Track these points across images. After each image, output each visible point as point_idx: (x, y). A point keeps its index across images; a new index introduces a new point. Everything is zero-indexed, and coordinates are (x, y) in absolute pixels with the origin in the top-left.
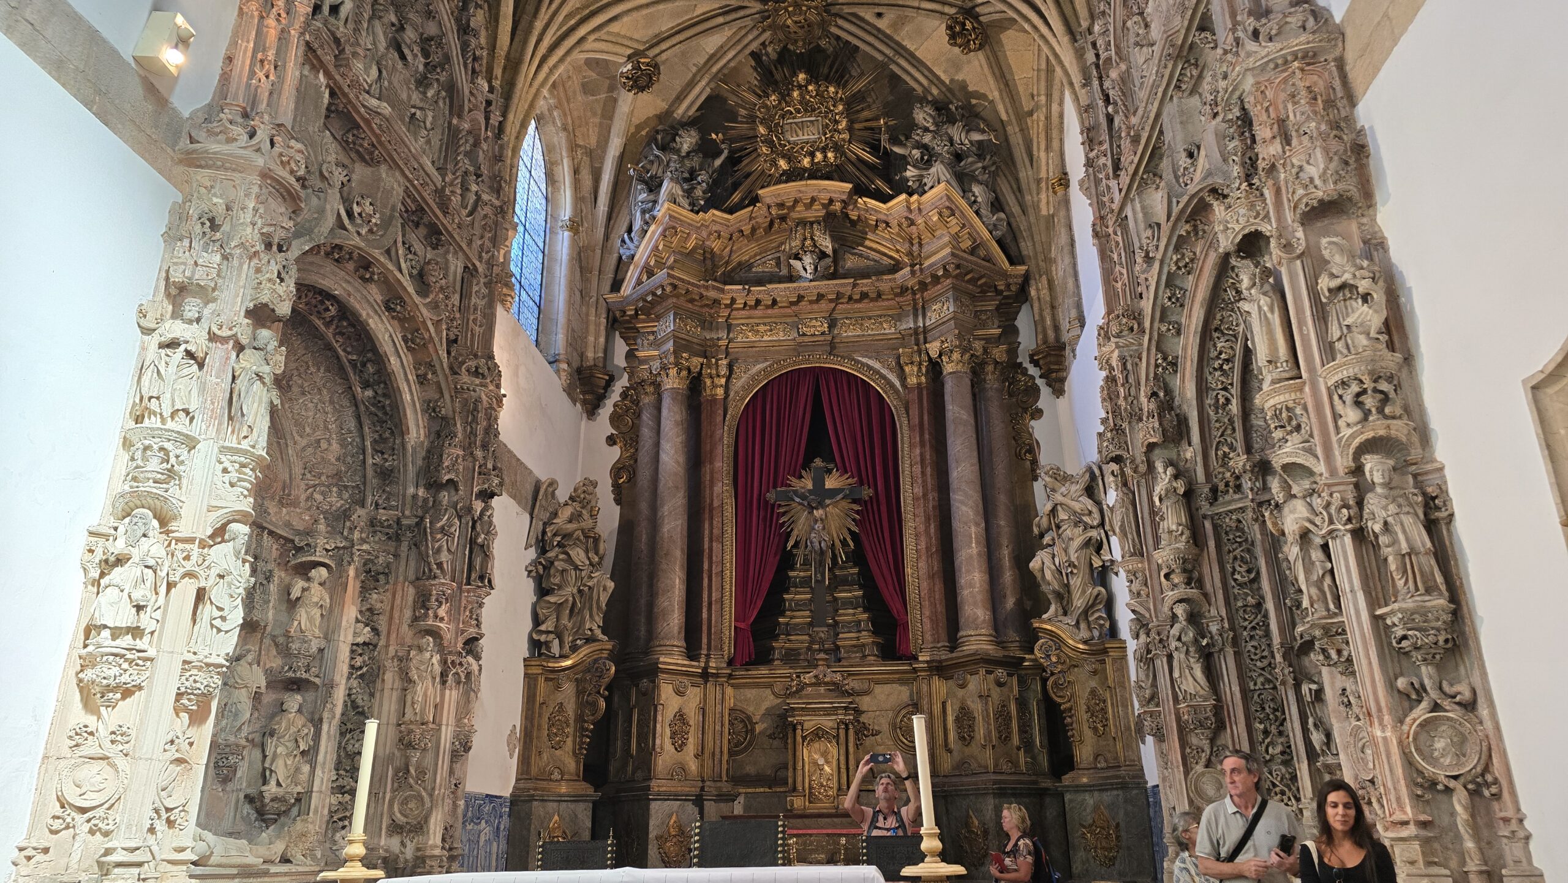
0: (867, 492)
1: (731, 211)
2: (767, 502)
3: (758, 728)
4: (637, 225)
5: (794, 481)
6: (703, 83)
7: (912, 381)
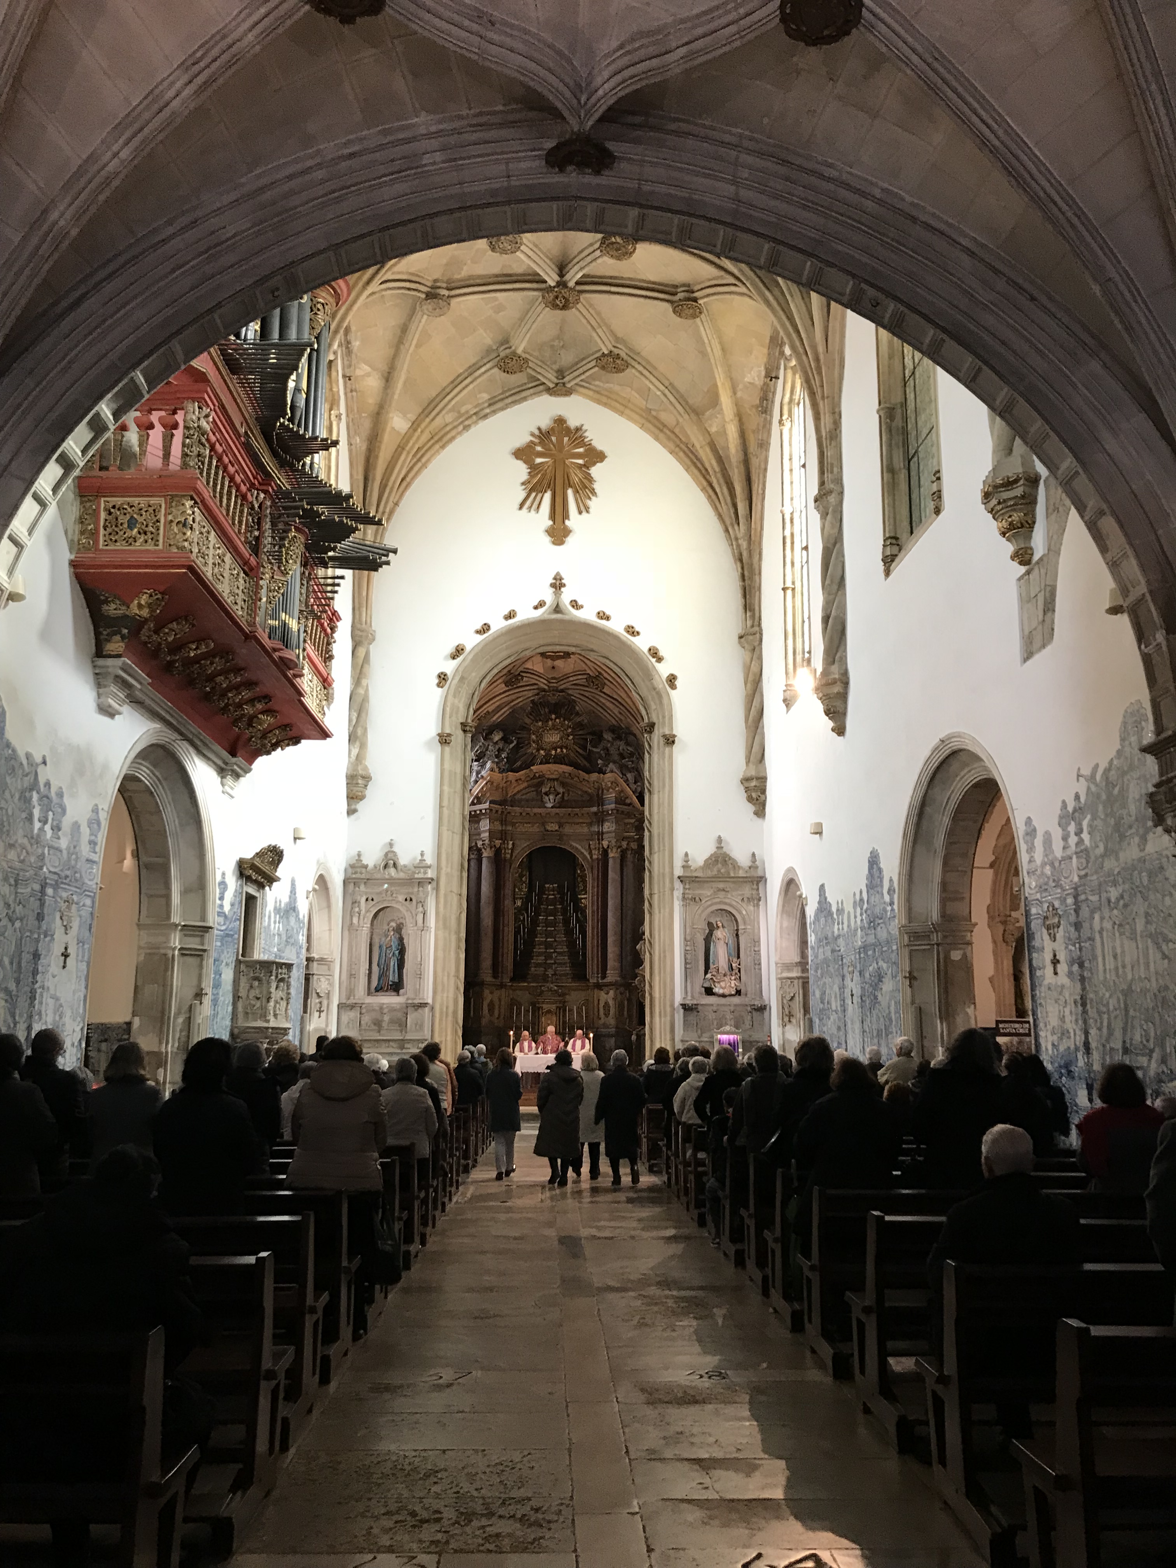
1: (516, 771)
7: (595, 857)
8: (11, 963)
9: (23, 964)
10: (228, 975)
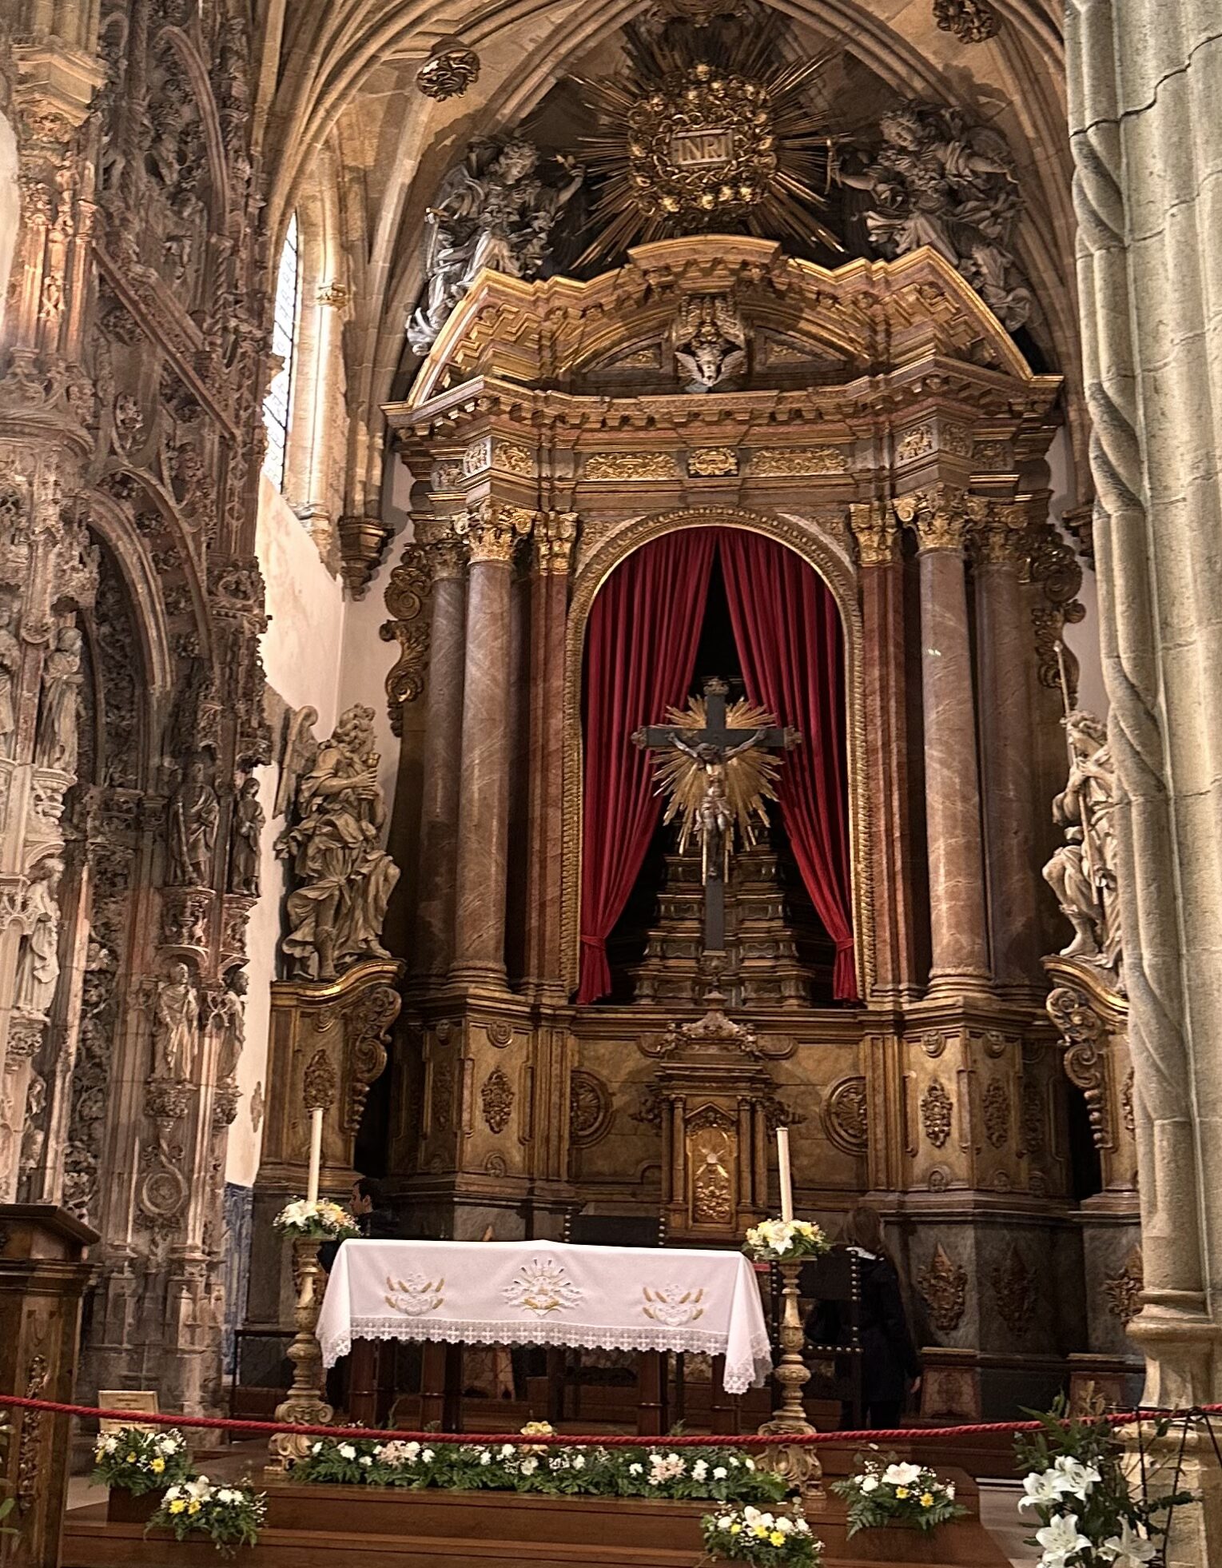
0: (790, 737)
1: (582, 275)
2: (632, 747)
3: (618, 1102)
4: (437, 298)
5: (676, 714)
6: (545, 69)
7: (870, 557)
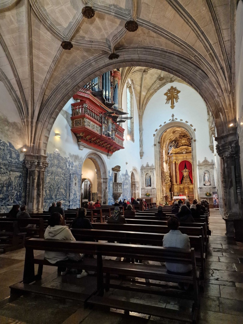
3: (182, 188)
8: (65, 185)
9: (67, 185)
10: (111, 185)
